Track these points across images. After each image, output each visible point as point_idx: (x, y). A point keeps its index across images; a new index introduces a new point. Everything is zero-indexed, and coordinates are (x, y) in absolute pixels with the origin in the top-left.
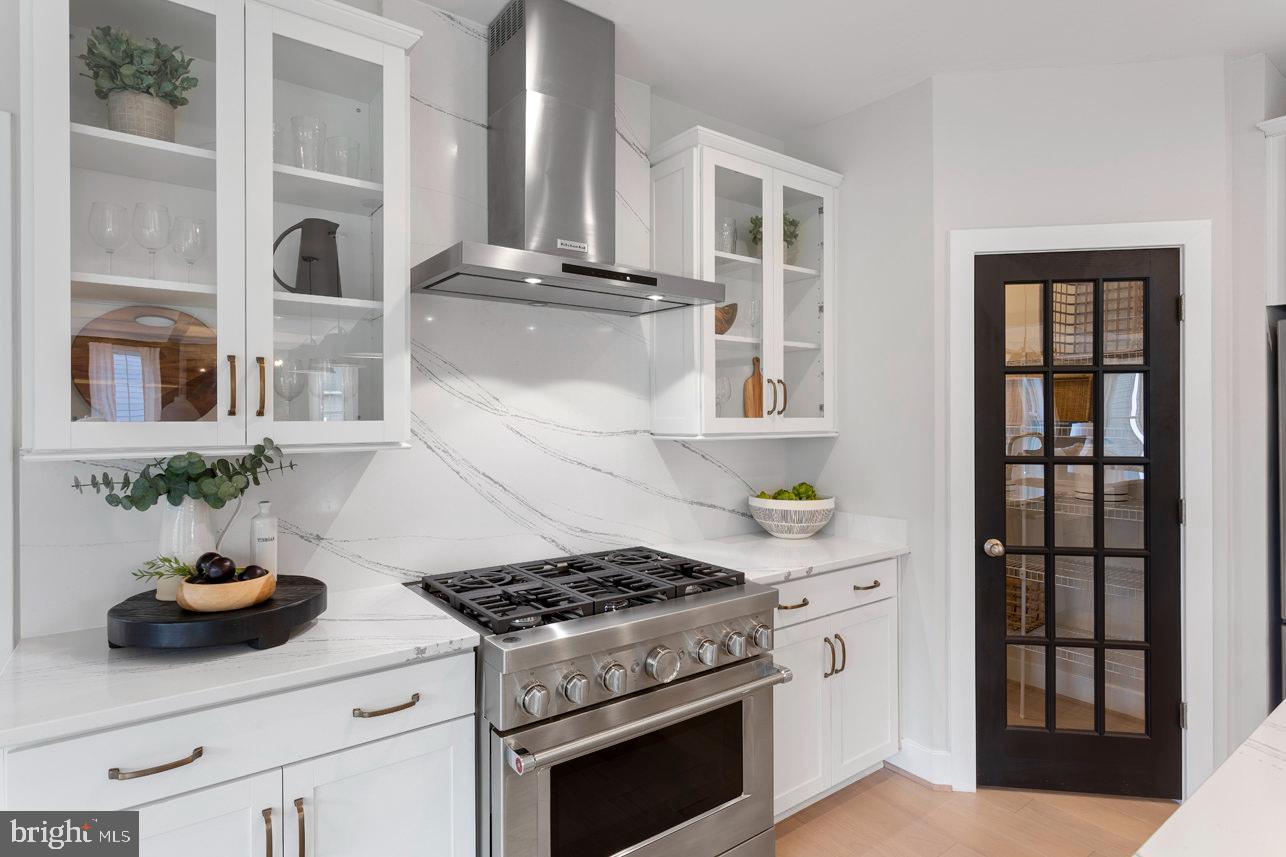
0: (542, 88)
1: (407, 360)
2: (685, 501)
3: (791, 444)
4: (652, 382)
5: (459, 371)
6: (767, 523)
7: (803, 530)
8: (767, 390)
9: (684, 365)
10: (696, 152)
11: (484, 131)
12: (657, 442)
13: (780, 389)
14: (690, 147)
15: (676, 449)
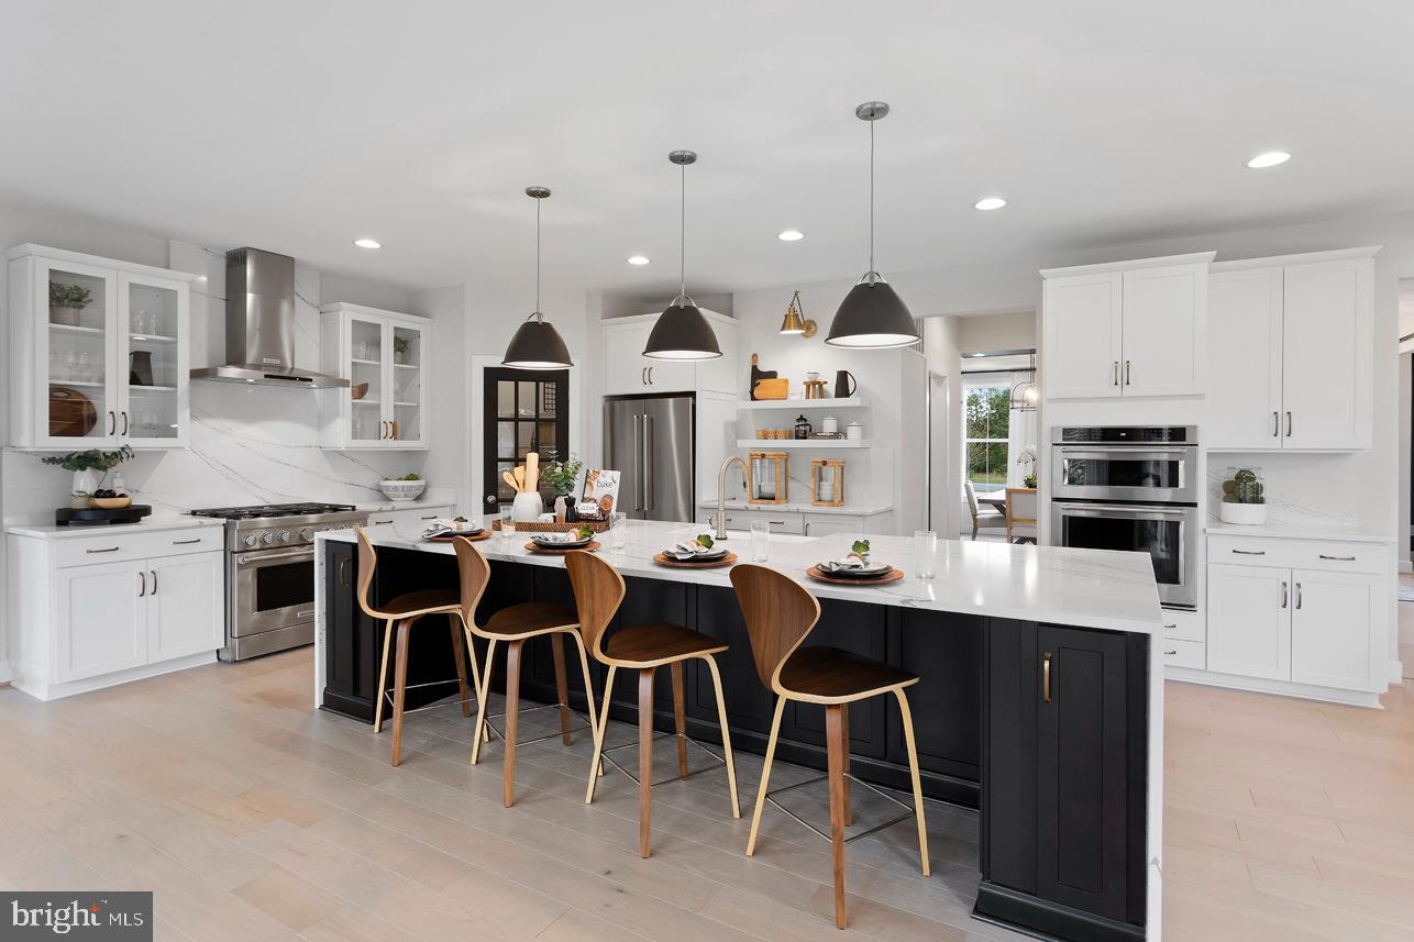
0: (254, 292)
1: (188, 412)
2: (341, 482)
3: (409, 453)
4: (321, 421)
5: (210, 416)
6: (388, 493)
7: (405, 496)
8: (383, 426)
9: (336, 415)
10: (341, 313)
11: (224, 302)
12: (325, 452)
13: (390, 427)
14: (337, 311)
15: (335, 456)
